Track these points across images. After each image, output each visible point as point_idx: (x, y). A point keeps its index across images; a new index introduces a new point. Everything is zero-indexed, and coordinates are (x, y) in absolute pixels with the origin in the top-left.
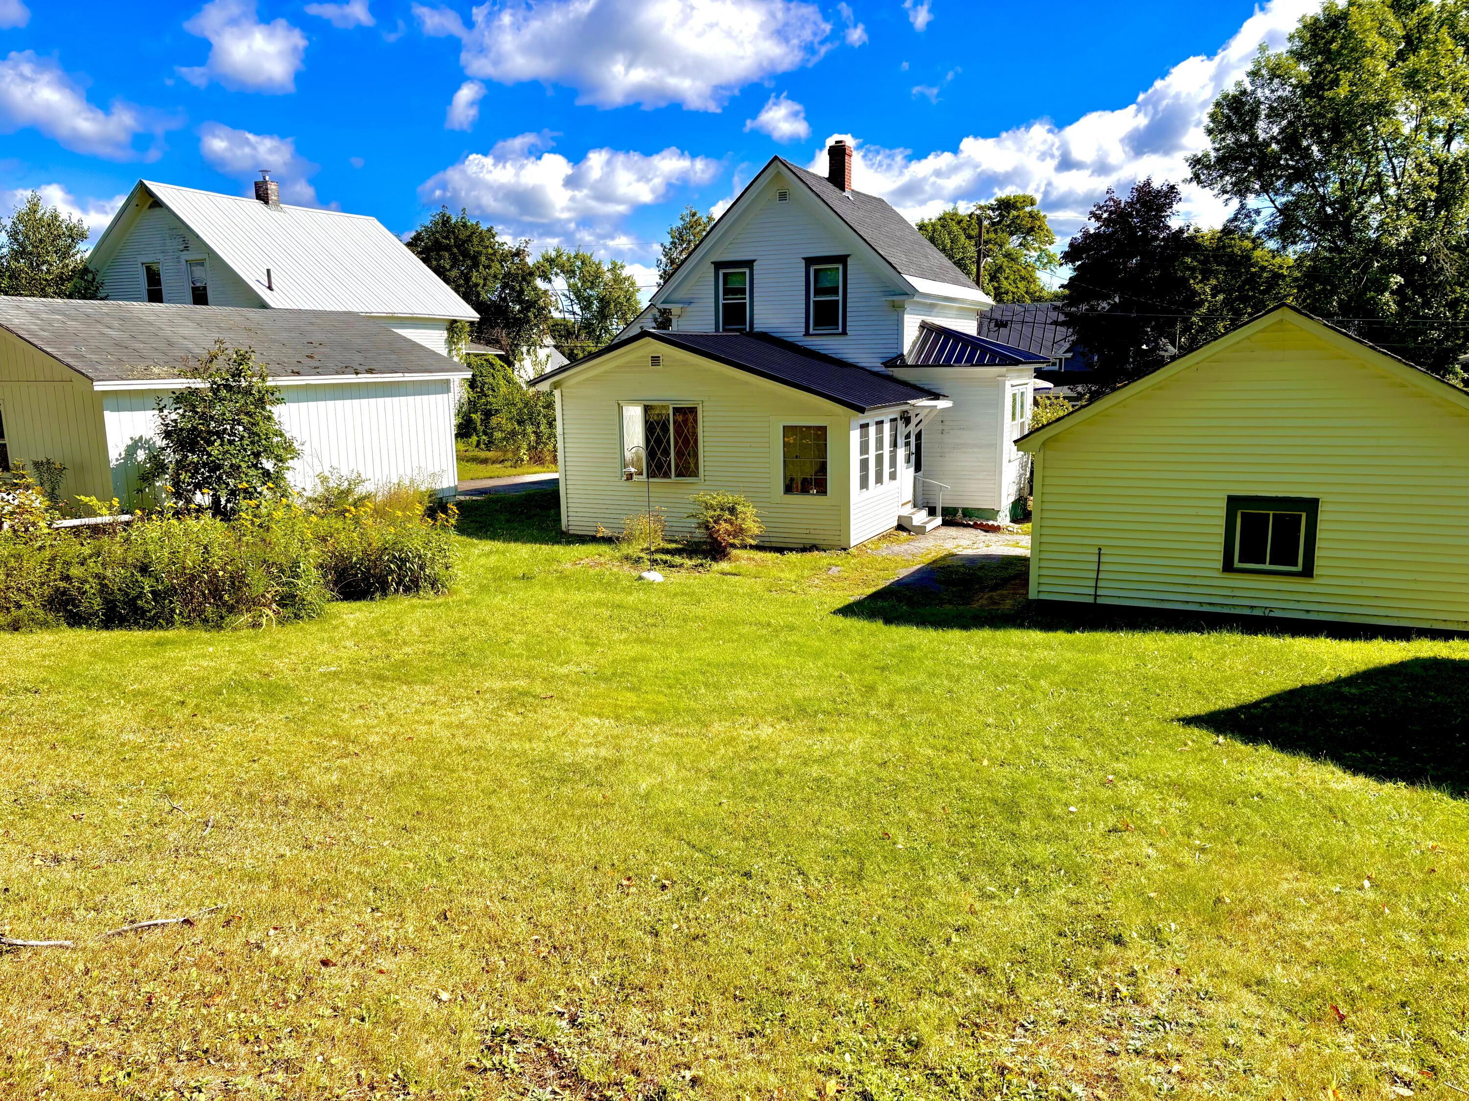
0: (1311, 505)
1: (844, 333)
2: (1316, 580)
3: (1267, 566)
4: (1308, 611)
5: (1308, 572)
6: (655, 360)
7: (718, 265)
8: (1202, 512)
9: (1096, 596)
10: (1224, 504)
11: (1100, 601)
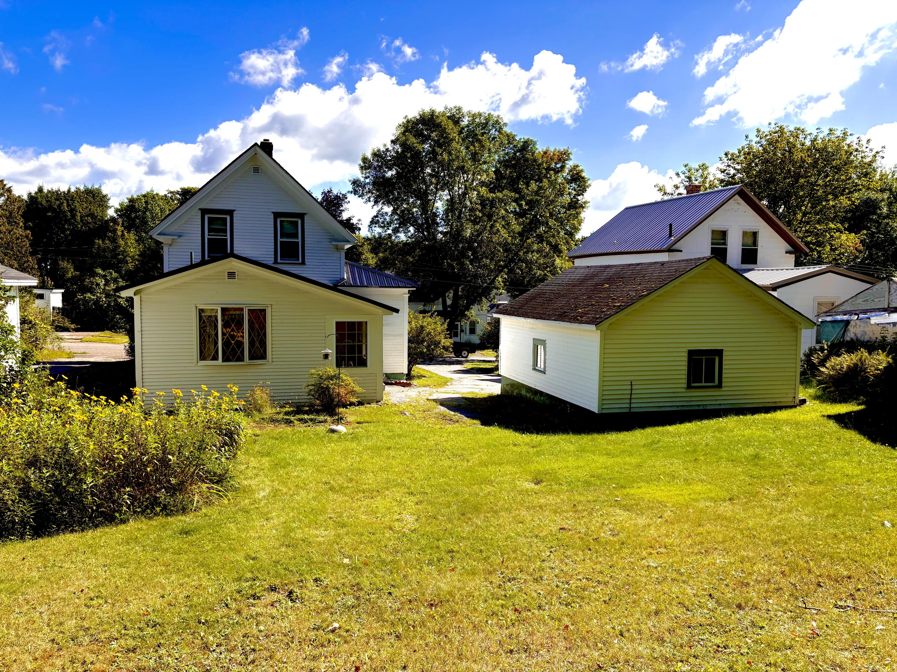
0: (719, 353)
1: (303, 263)
2: (723, 389)
3: (703, 384)
4: (720, 404)
5: (720, 386)
6: (231, 275)
7: (204, 212)
8: (677, 359)
9: (630, 408)
10: (686, 354)
11: (632, 410)
